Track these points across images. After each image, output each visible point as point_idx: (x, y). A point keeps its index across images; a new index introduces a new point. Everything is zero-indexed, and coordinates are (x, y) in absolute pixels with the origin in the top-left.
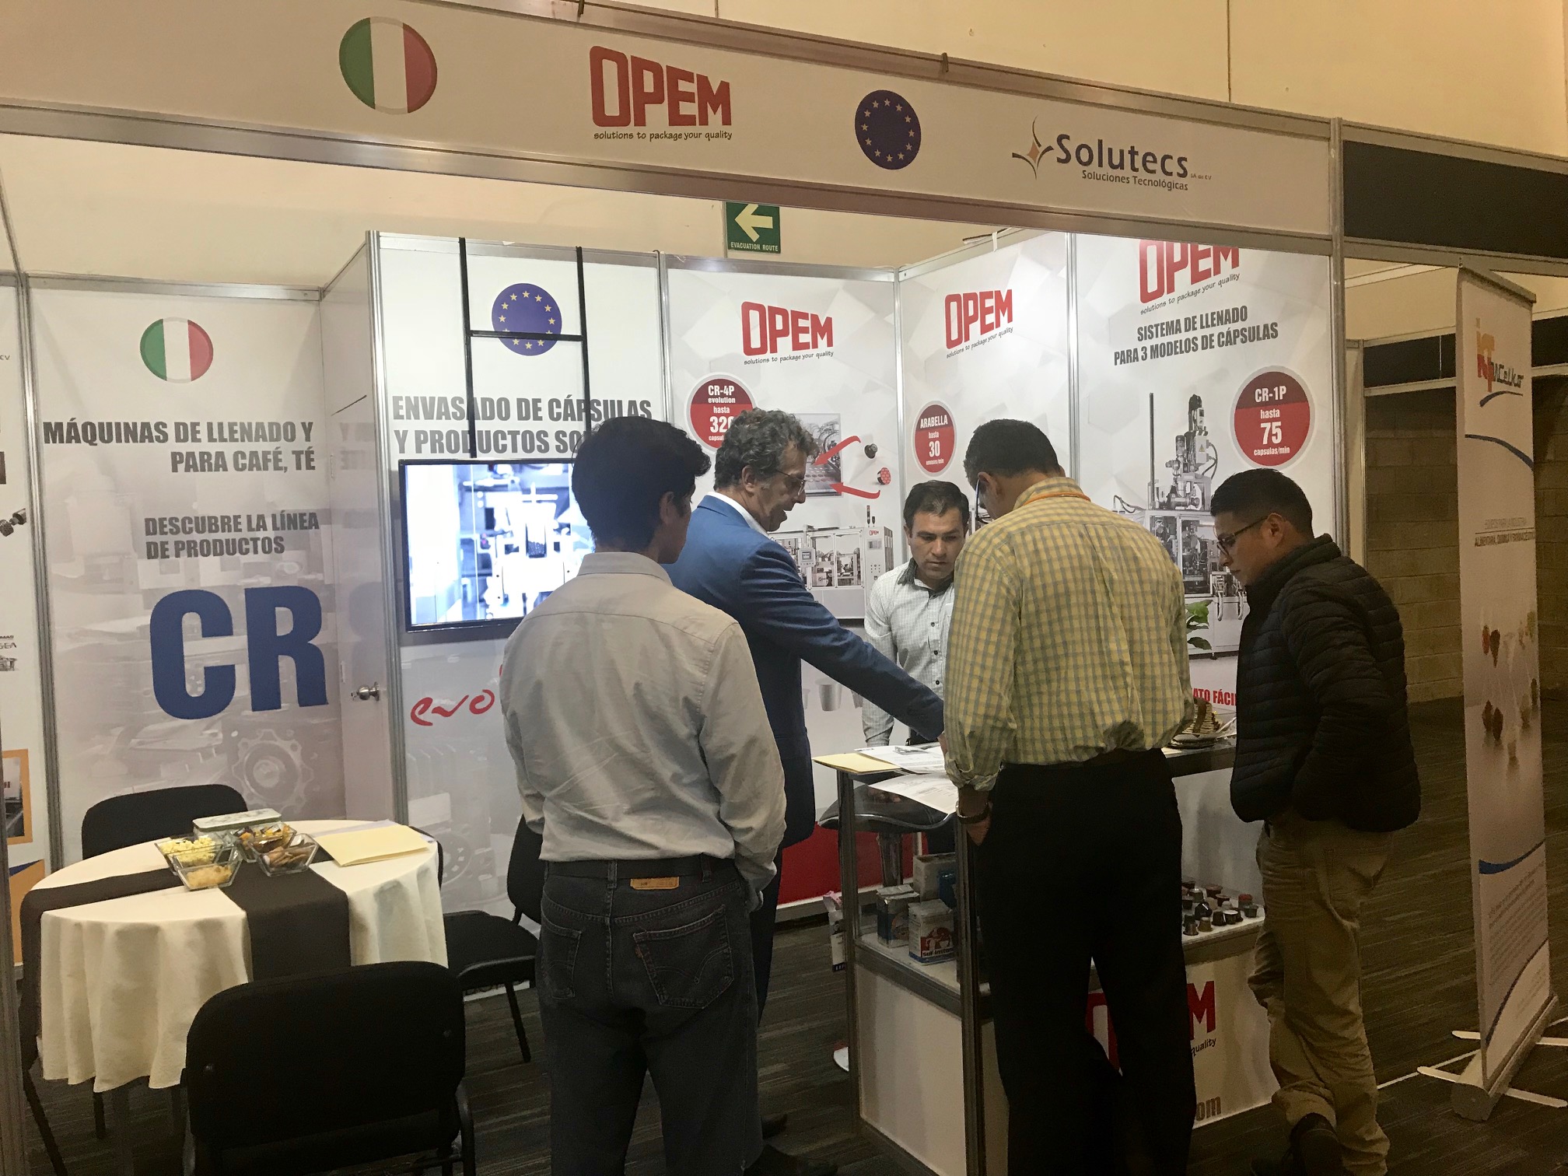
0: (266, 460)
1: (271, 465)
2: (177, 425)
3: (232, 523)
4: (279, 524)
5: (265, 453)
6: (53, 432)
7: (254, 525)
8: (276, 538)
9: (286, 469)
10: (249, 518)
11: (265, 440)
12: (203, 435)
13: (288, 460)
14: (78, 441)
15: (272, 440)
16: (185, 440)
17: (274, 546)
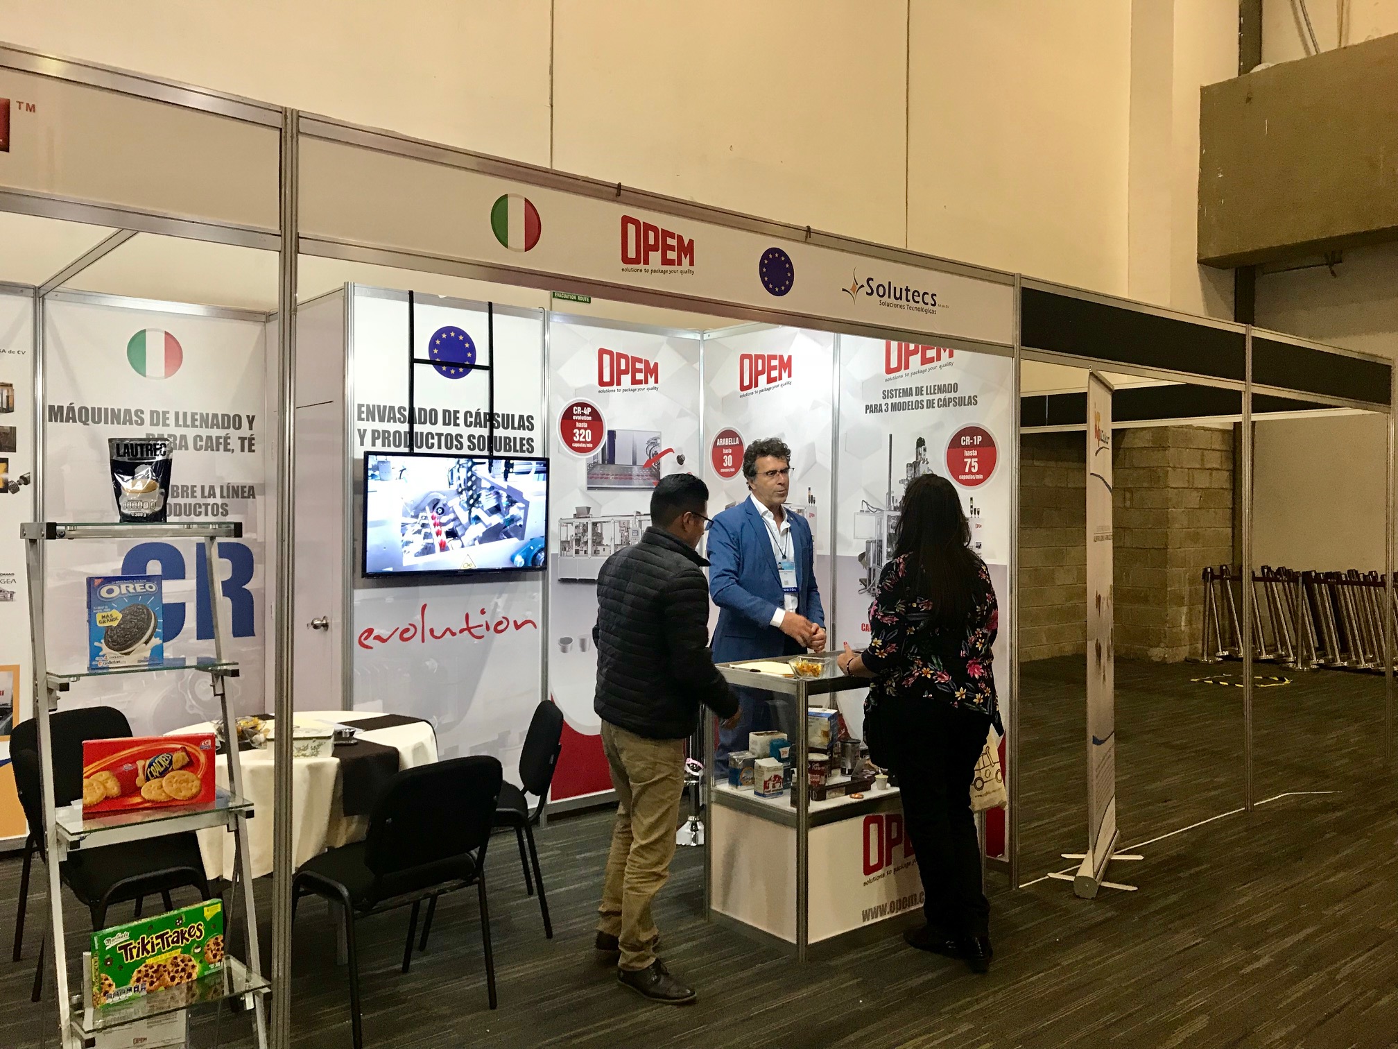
0: (218, 444)
1: (222, 447)
2: (152, 413)
3: (189, 491)
4: (225, 494)
5: (218, 438)
6: (56, 413)
7: (206, 494)
8: (222, 504)
9: (233, 450)
10: (203, 487)
11: (218, 427)
12: (171, 421)
13: (235, 444)
14: (75, 421)
15: (224, 427)
16: (158, 424)
17: (220, 510)
